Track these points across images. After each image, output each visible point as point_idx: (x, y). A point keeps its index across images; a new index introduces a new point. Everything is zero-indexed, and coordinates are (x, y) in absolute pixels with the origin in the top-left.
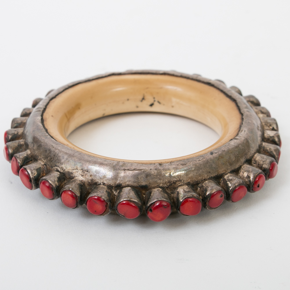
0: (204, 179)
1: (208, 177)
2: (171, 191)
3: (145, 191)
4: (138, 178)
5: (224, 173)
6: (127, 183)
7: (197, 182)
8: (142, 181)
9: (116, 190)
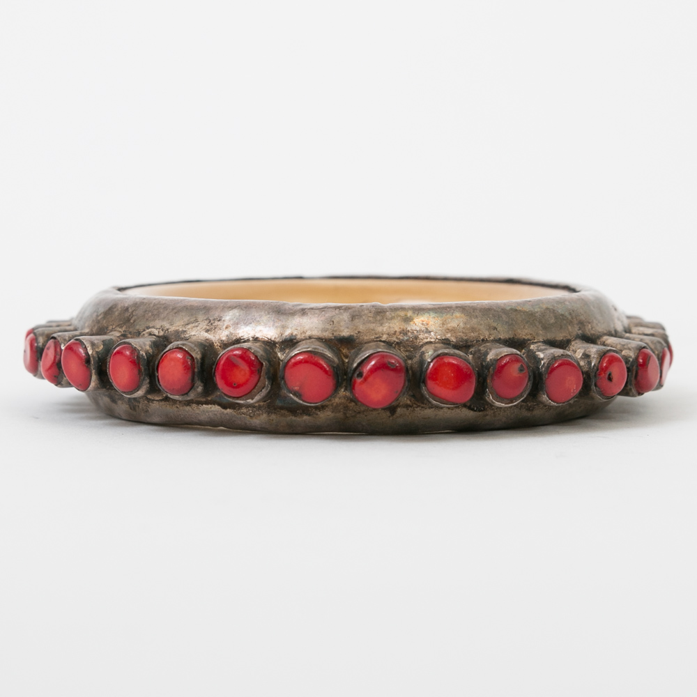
0: (483, 340)
1: (492, 338)
2: (407, 354)
3: (348, 349)
4: (333, 322)
5: (529, 340)
6: (308, 333)
7: (466, 341)
8: (342, 328)
9: (282, 350)
